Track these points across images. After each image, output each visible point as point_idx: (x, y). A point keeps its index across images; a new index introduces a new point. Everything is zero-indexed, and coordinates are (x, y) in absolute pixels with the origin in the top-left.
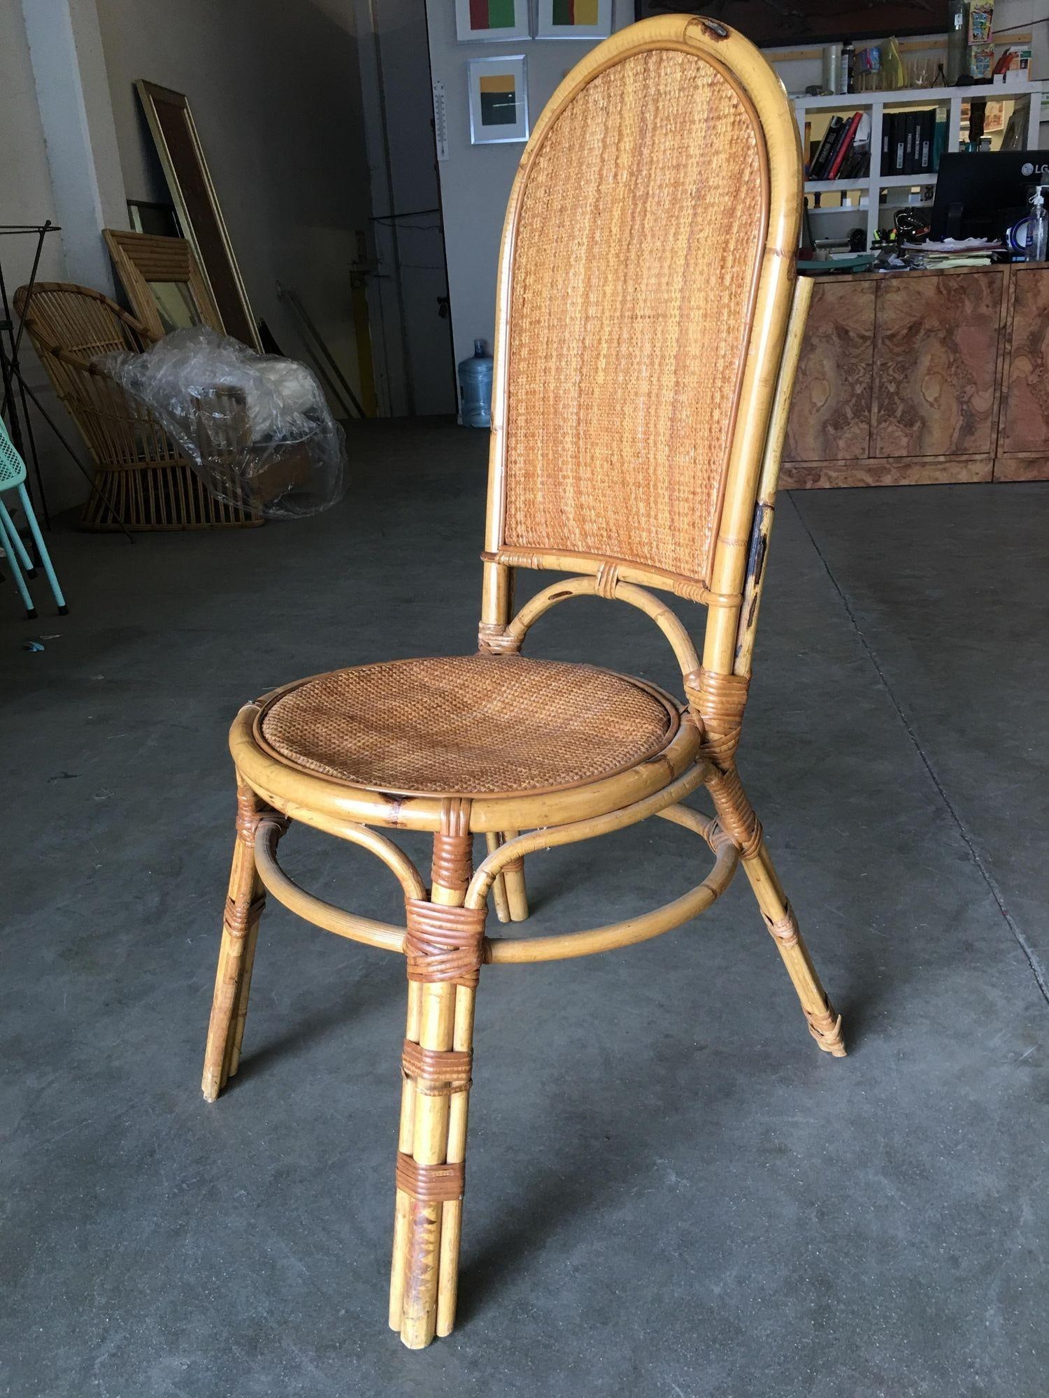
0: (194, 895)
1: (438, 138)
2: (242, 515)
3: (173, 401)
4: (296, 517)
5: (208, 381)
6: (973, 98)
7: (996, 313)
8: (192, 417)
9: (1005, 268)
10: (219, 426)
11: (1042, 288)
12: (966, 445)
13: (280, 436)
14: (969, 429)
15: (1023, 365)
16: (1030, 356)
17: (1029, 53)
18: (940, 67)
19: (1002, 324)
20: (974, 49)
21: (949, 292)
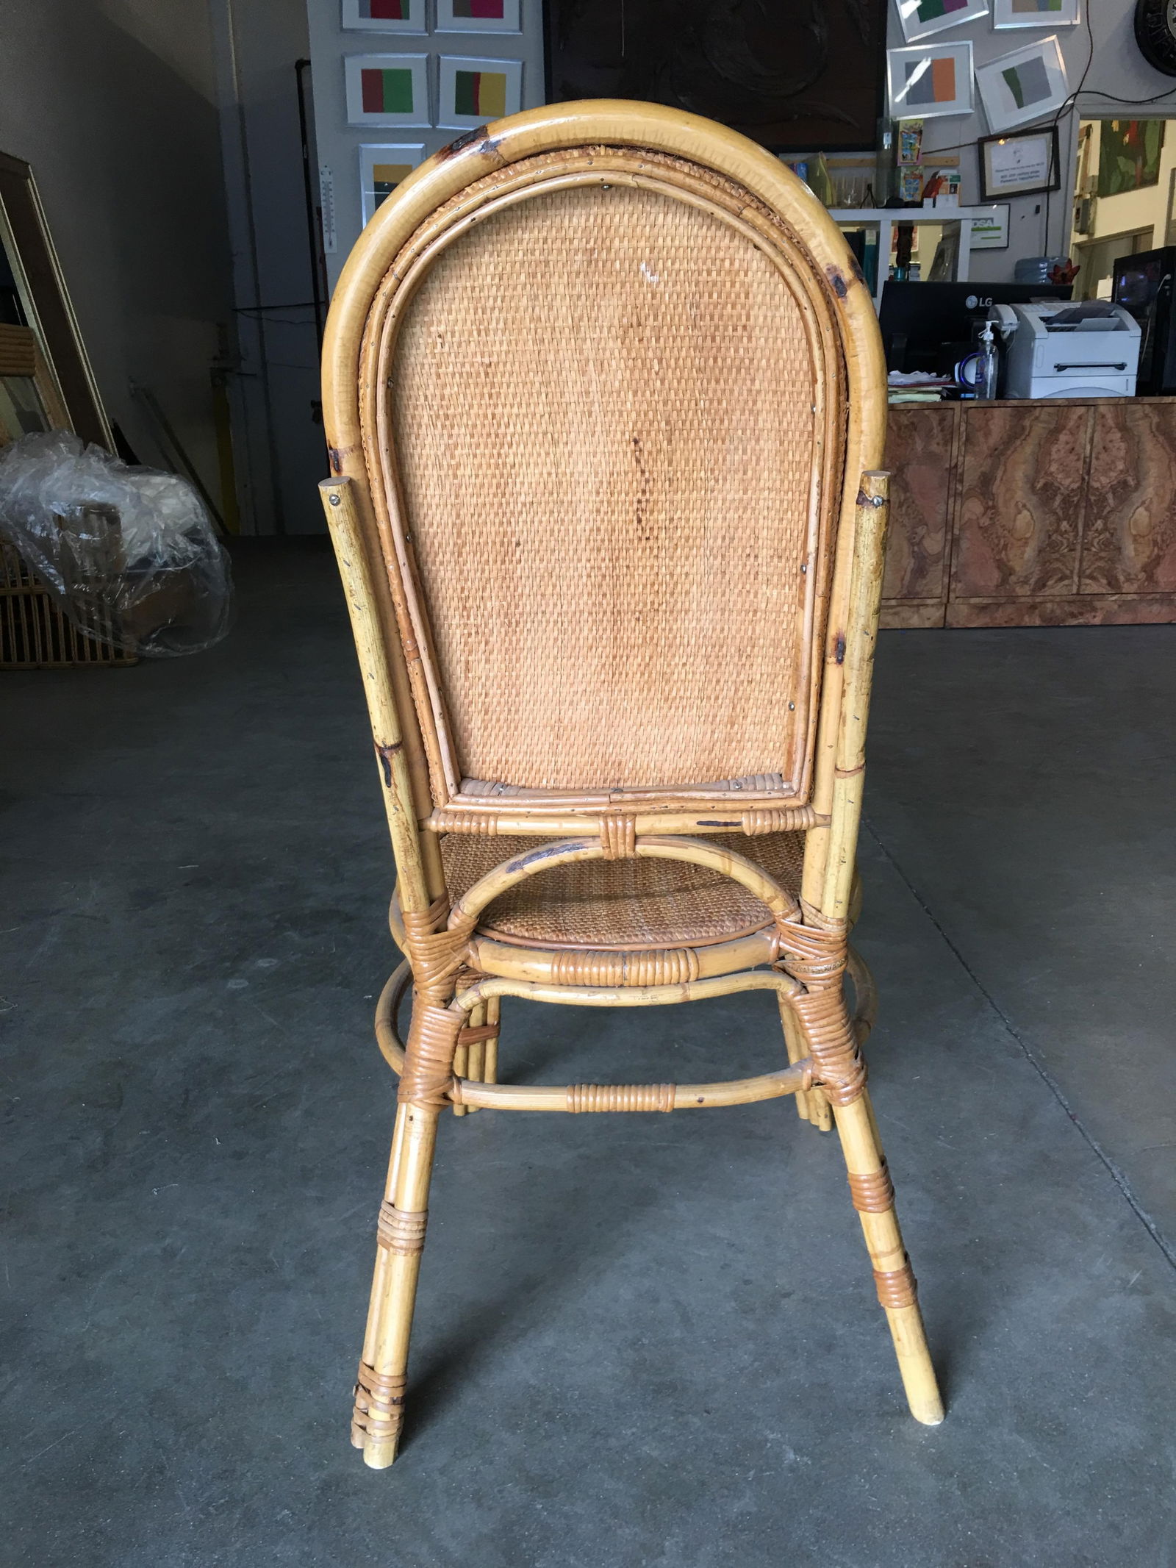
0: (145, 1132)
1: (325, 228)
2: (111, 652)
3: (32, 518)
4: (176, 655)
5: (74, 496)
6: (901, 222)
7: (946, 451)
8: (55, 537)
9: (955, 405)
10: (87, 548)
11: (992, 427)
12: (918, 589)
13: (159, 561)
14: (920, 572)
15: (974, 507)
16: (981, 497)
17: (958, 178)
18: (869, 187)
19: (953, 465)
20: (904, 171)
21: (899, 429)
